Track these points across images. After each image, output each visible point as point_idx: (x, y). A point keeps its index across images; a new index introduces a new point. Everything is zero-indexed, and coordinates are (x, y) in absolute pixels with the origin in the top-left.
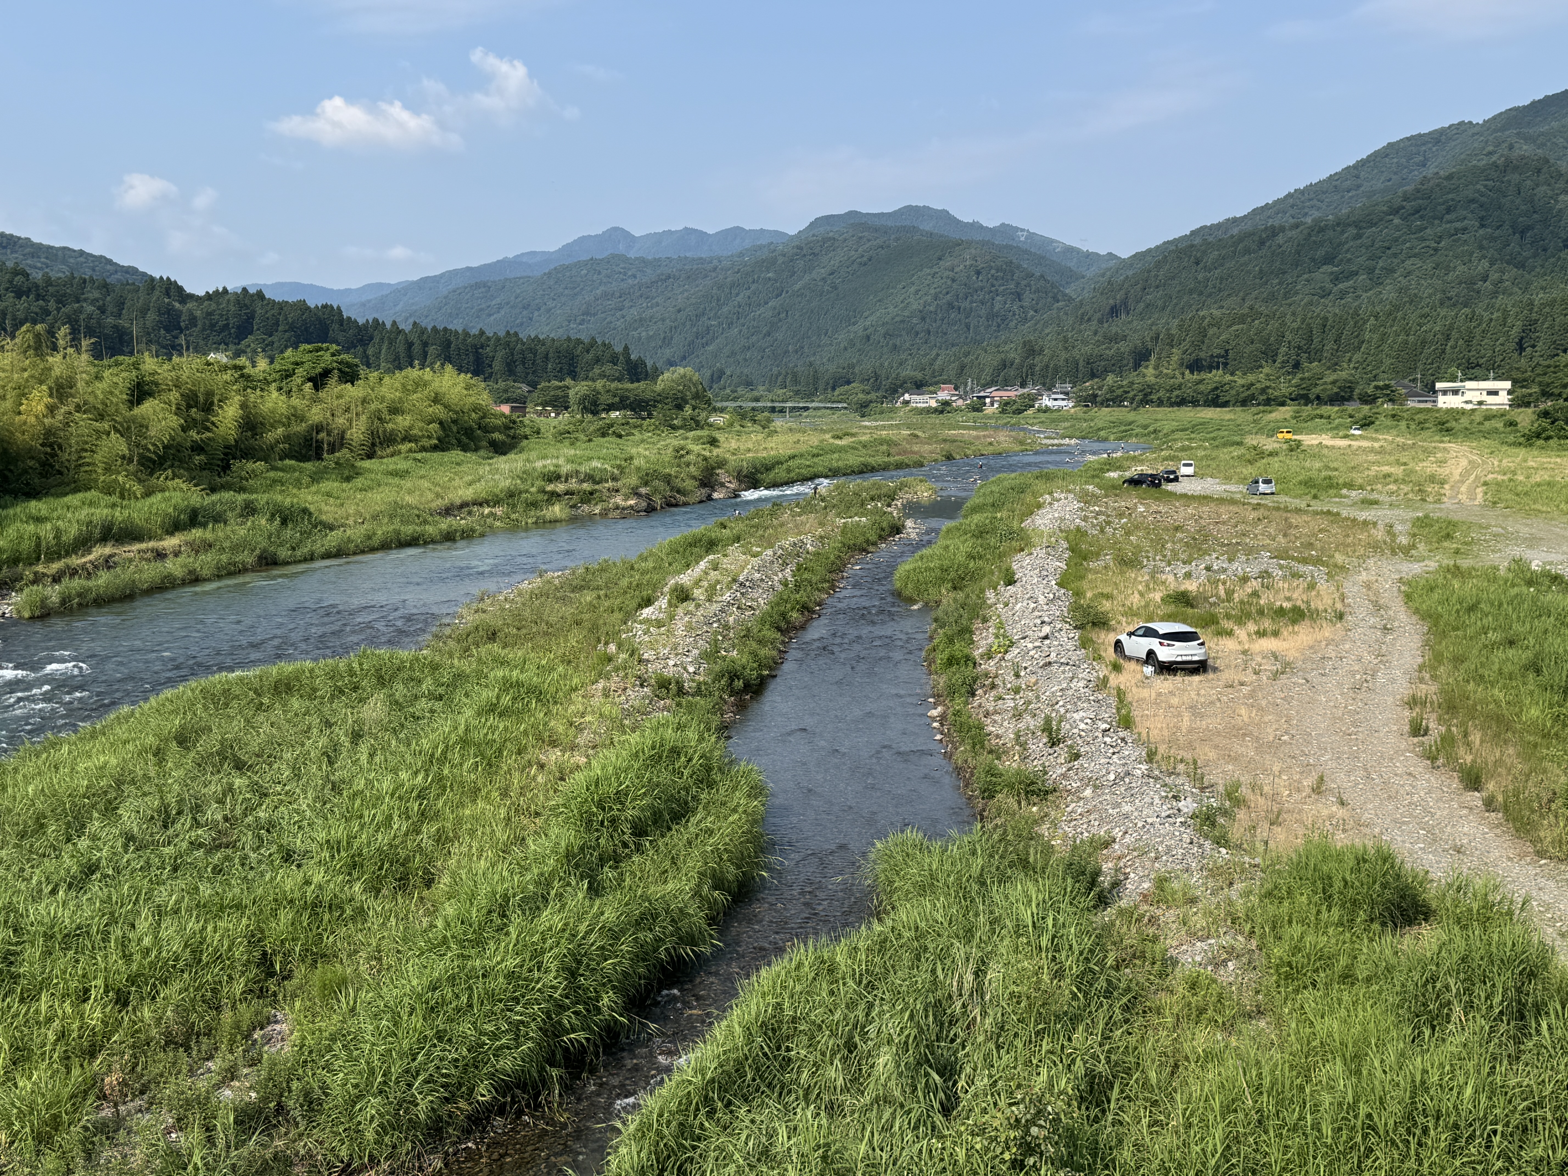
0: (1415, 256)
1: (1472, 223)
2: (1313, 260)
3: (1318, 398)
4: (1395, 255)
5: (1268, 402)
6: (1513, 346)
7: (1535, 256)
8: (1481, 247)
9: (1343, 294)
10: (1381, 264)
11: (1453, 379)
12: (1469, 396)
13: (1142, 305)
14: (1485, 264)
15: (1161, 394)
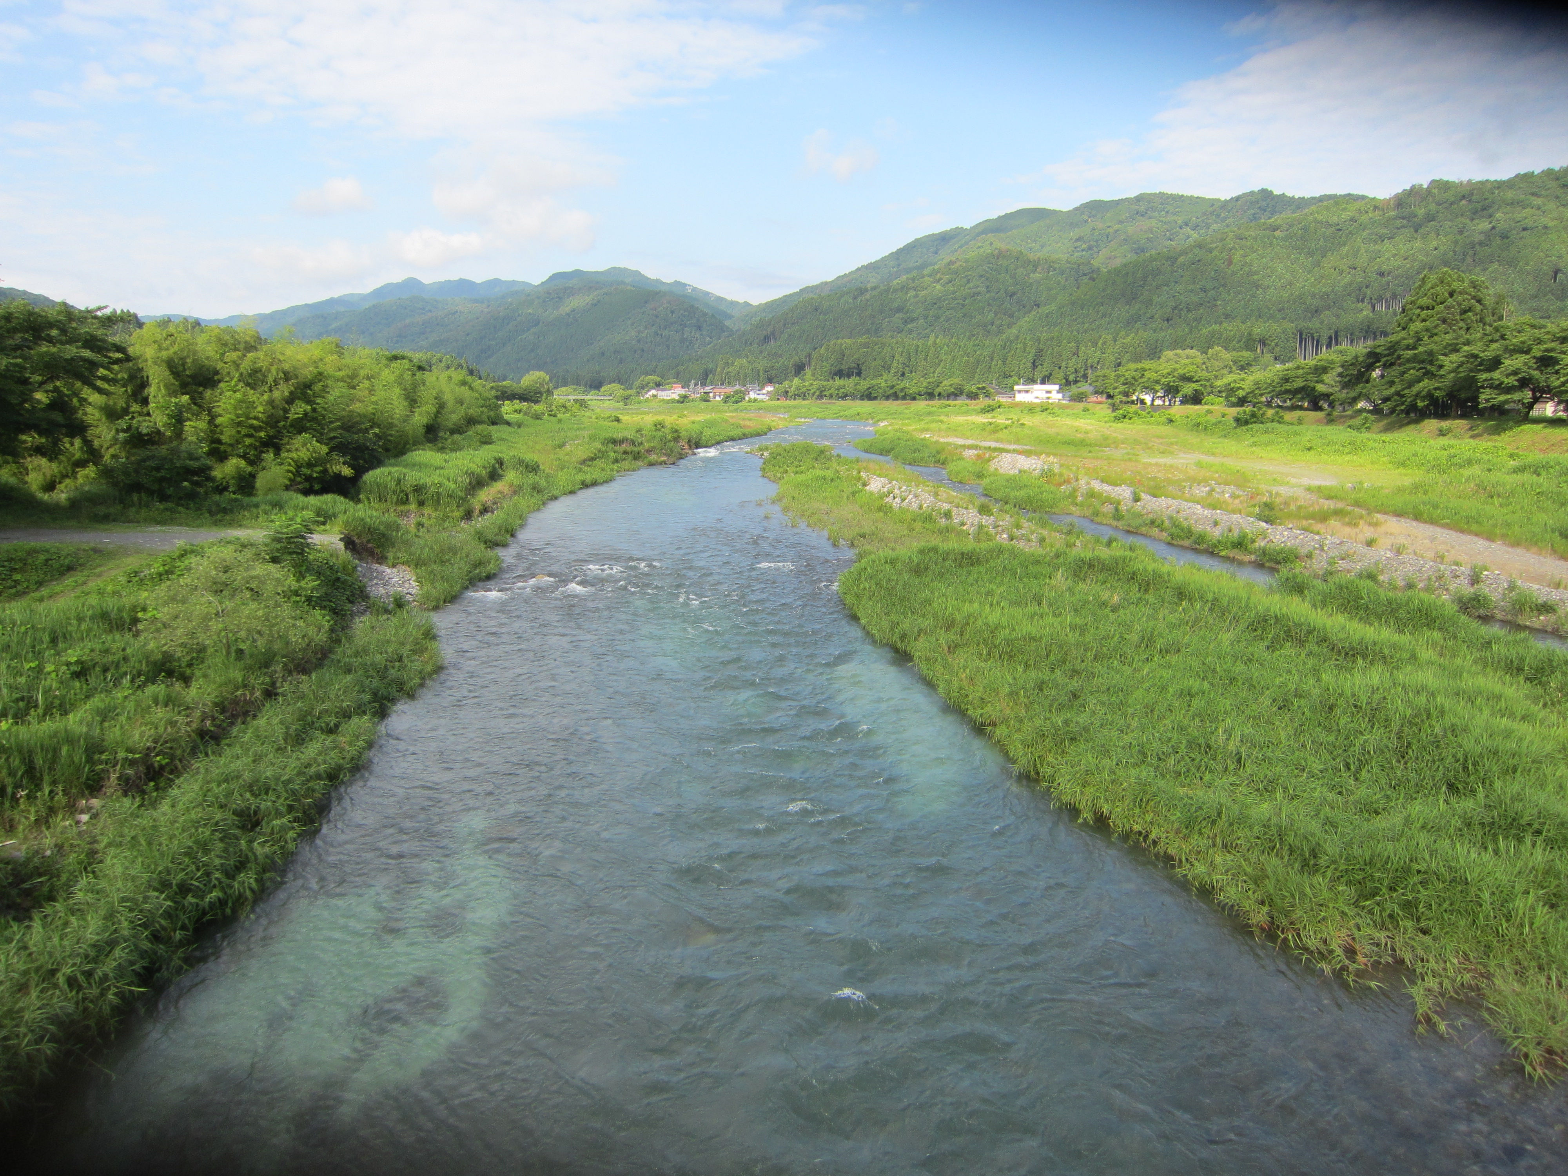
0: (952, 308)
1: (984, 289)
2: (891, 310)
3: (939, 394)
4: (940, 308)
5: (904, 398)
6: (1029, 364)
7: (1019, 310)
8: (989, 305)
9: (910, 332)
10: (931, 313)
11: (1018, 384)
12: (1036, 394)
13: (785, 336)
14: (992, 315)
15: (832, 391)
